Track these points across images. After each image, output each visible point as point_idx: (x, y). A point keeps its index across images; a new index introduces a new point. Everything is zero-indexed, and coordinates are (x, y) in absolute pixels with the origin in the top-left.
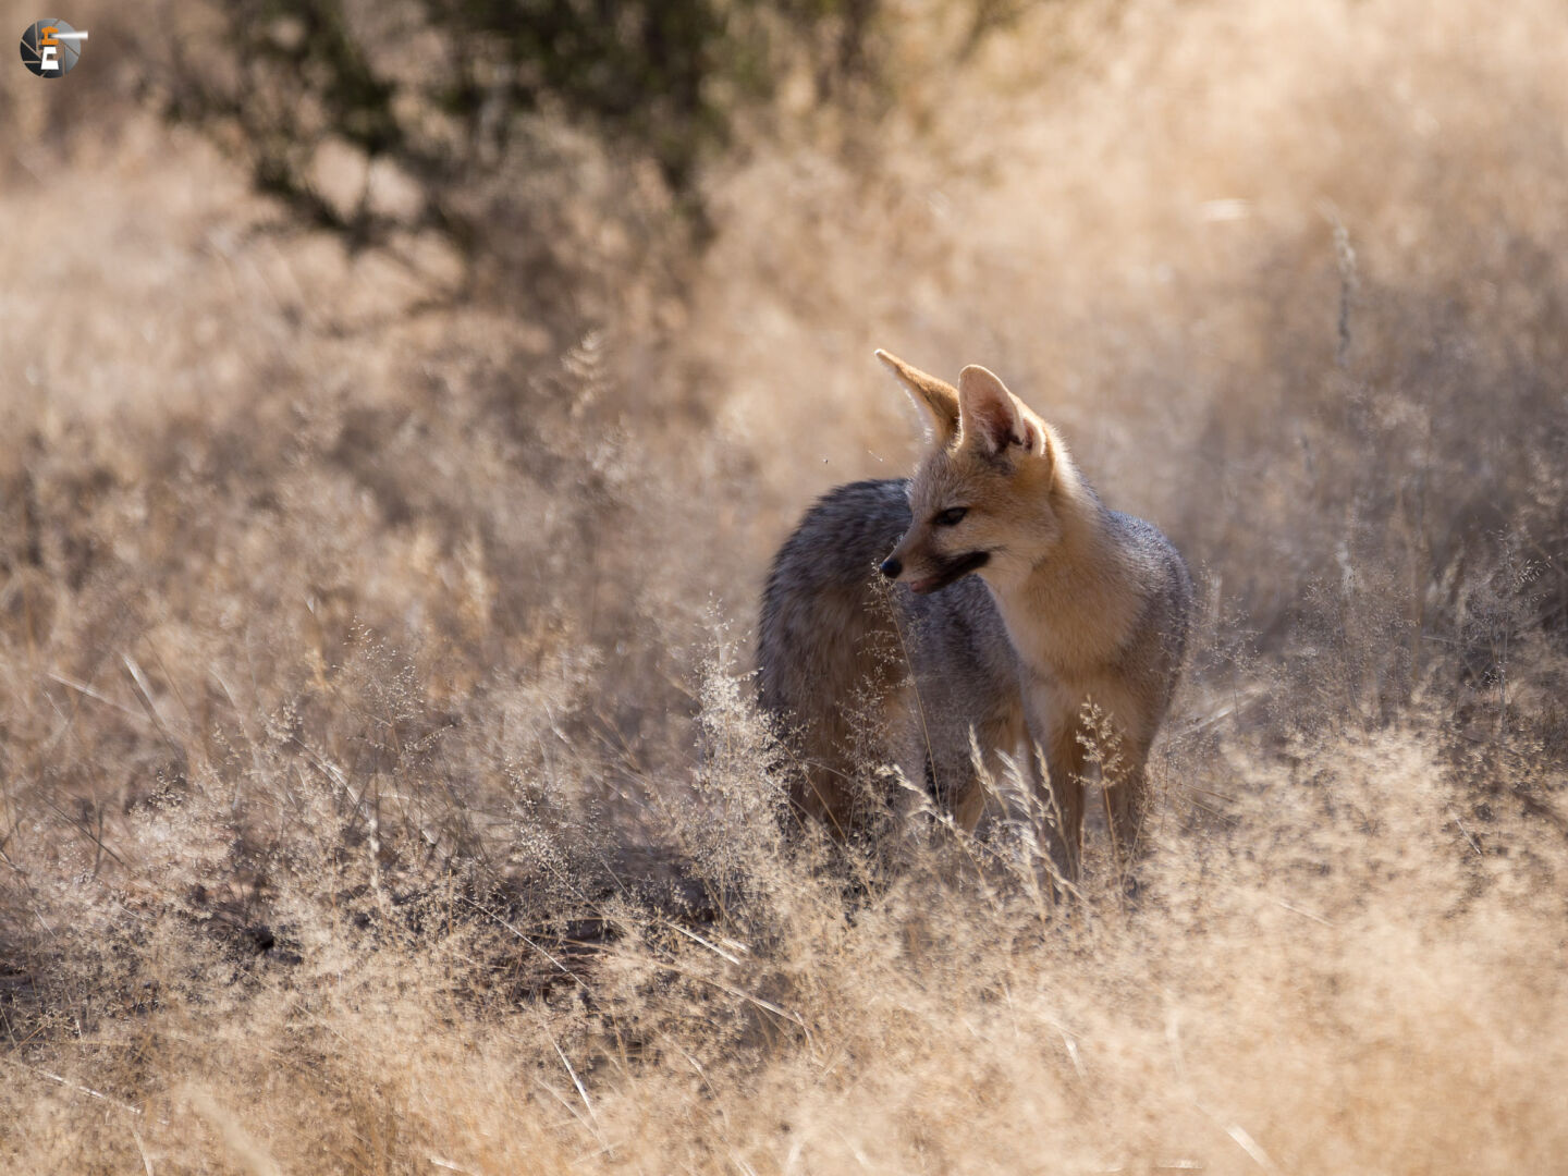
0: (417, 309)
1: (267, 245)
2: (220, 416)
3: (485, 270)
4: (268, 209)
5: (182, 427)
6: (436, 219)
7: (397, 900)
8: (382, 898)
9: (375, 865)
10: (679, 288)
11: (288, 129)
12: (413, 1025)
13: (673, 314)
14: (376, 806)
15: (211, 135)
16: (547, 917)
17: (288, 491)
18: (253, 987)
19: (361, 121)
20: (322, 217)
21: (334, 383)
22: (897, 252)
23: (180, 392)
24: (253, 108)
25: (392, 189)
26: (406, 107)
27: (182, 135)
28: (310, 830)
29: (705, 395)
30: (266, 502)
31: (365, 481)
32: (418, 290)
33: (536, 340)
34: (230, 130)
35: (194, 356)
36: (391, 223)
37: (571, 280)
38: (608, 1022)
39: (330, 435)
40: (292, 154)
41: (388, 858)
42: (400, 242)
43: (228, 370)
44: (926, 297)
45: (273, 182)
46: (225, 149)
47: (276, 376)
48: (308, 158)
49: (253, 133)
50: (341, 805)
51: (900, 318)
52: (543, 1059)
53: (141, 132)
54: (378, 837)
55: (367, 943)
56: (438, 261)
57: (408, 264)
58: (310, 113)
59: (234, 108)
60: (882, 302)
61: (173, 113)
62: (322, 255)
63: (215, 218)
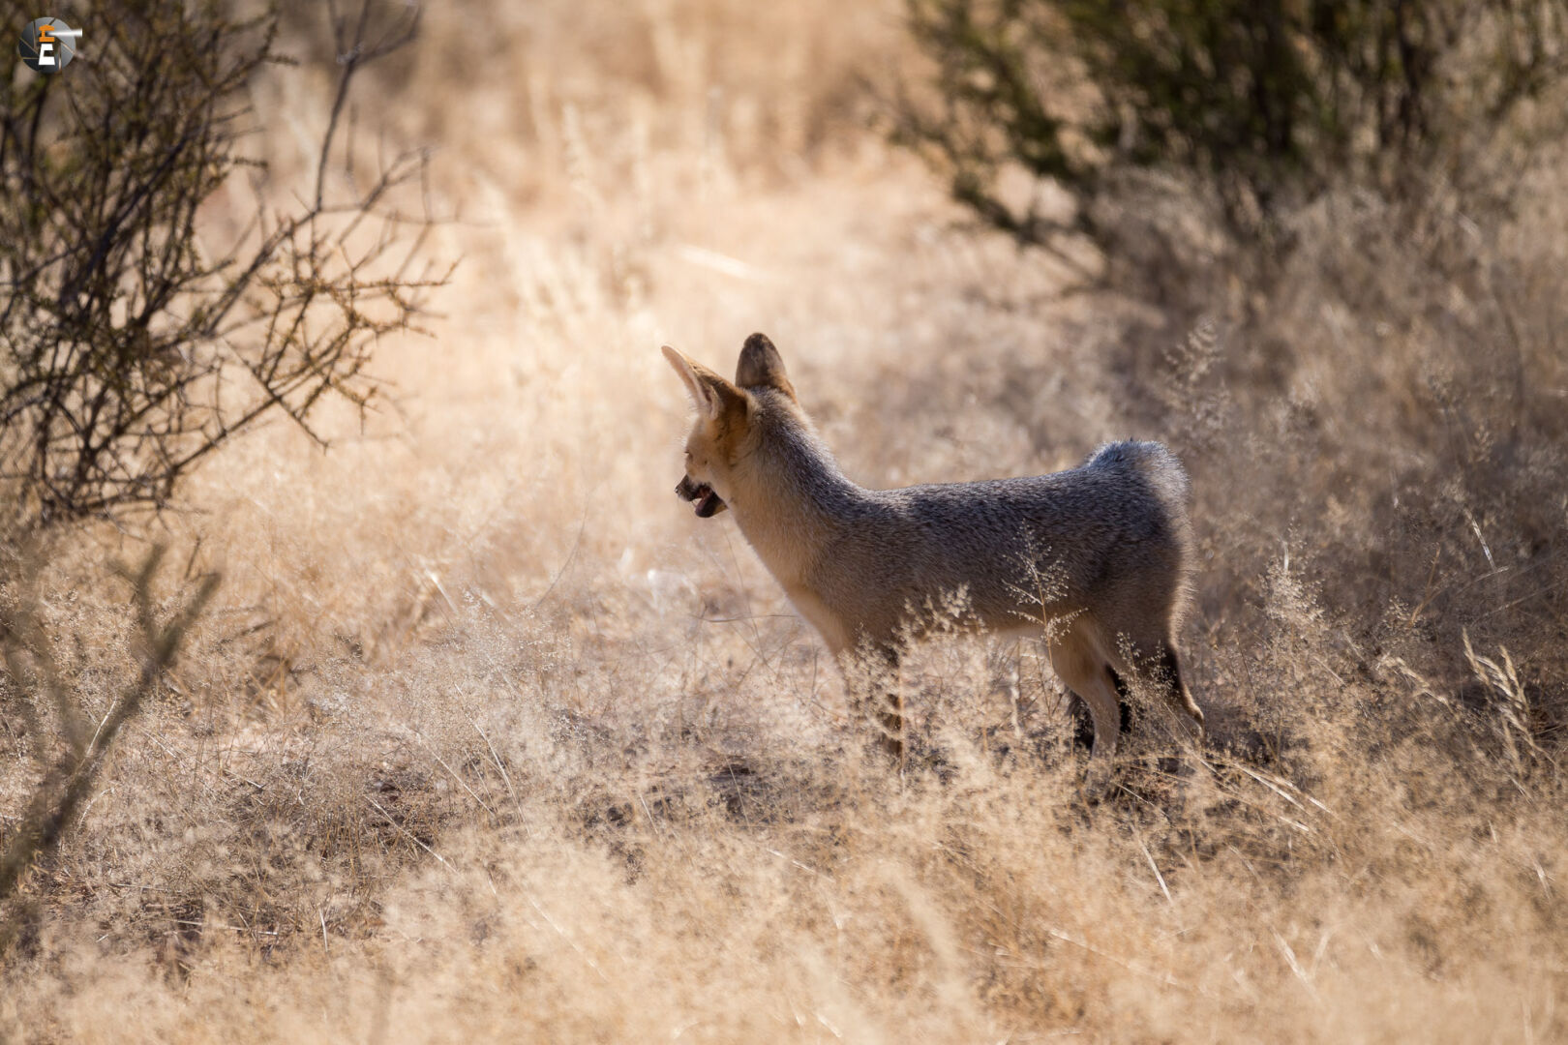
0: (1068, 292)
1: (959, 239)
2: (919, 367)
3: (1121, 264)
4: (963, 213)
5: (887, 375)
6: (1085, 224)
7: (1032, 736)
8: (1018, 733)
9: (1015, 708)
10: (1265, 284)
11: (979, 154)
12: (1036, 830)
13: (1260, 302)
14: (1018, 663)
15: (922, 155)
16: (1142, 753)
17: (962, 426)
18: (920, 792)
19: (1034, 149)
20: (1002, 220)
21: (999, 347)
22: (1434, 263)
23: (890, 346)
24: (955, 137)
25: (1054, 200)
26: (1069, 140)
27: (902, 154)
28: (969, 680)
29: (1282, 365)
30: (945, 433)
31: (1021, 420)
32: (1069, 276)
33: (1155, 318)
34: (936, 151)
35: (901, 322)
36: (1053, 226)
37: (1184, 275)
38: (1184, 835)
39: (995, 381)
40: (980, 170)
41: (1023, 704)
42: (1059, 241)
43: (925, 332)
44: (1456, 300)
45: (966, 193)
46: (933, 167)
47: (956, 339)
48: (994, 175)
49: (953, 155)
50: (990, 664)
51: (1434, 312)
52: (1136, 860)
53: (872, 150)
54: (1019, 687)
55: (1006, 767)
56: (1087, 256)
57: (1063, 257)
58: (996, 140)
59: (940, 137)
60: (1420, 304)
61: (896, 138)
62: (999, 247)
63: (924, 217)
